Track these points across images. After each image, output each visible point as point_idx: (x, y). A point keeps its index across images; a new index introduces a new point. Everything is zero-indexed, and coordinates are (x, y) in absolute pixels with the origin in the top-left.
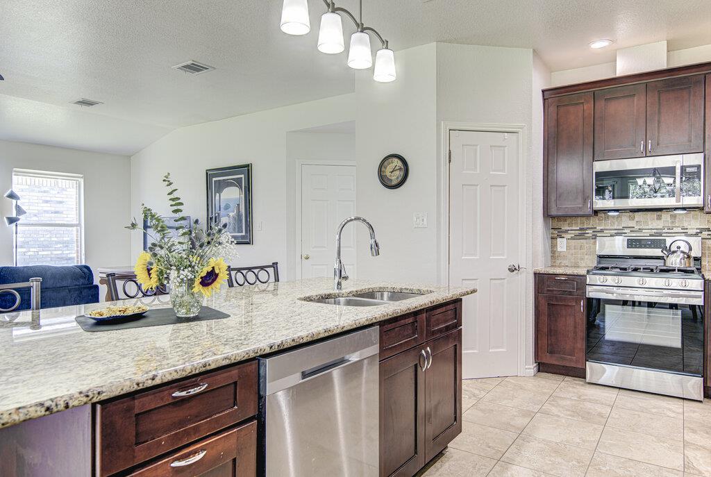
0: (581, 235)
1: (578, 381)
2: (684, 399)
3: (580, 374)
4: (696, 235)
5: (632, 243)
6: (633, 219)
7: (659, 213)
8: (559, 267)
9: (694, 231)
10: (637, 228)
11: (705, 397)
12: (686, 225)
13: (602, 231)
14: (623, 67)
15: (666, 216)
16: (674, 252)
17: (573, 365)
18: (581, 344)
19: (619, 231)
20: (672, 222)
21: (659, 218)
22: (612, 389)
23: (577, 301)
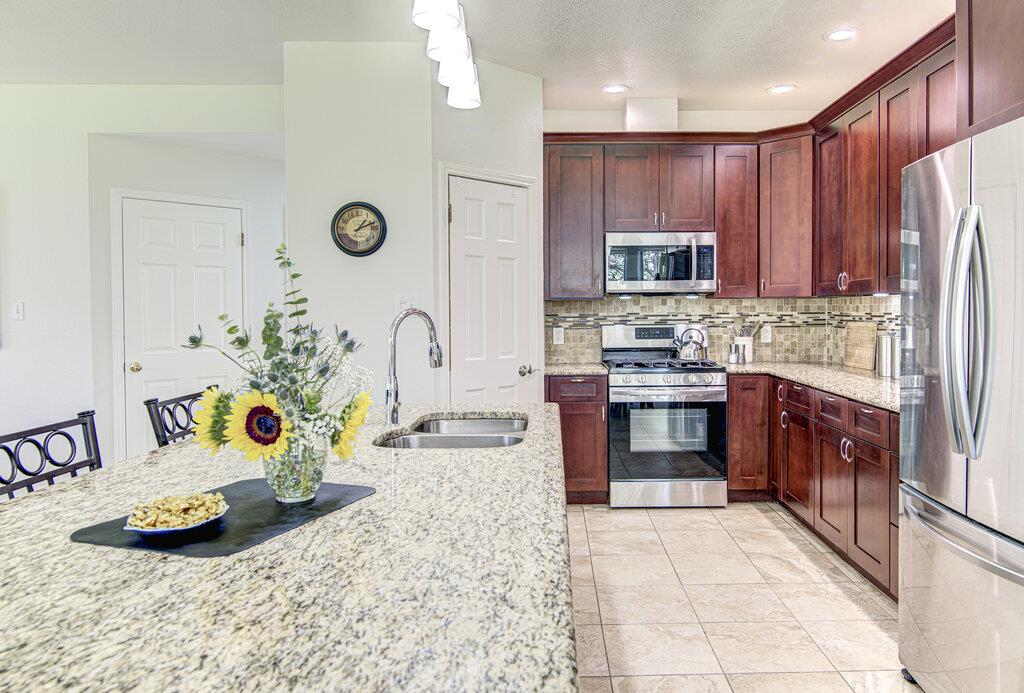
0: (580, 324)
1: (600, 509)
2: (708, 507)
3: (604, 499)
4: (699, 322)
5: (641, 333)
6: (638, 304)
7: (664, 297)
8: (556, 365)
9: (697, 318)
10: (642, 314)
11: (729, 502)
12: (689, 311)
13: (604, 318)
14: (634, 122)
15: (671, 301)
16: (687, 343)
17: (593, 488)
18: (601, 462)
19: (624, 319)
20: (677, 308)
21: (664, 303)
22: (629, 511)
23: (597, 408)
